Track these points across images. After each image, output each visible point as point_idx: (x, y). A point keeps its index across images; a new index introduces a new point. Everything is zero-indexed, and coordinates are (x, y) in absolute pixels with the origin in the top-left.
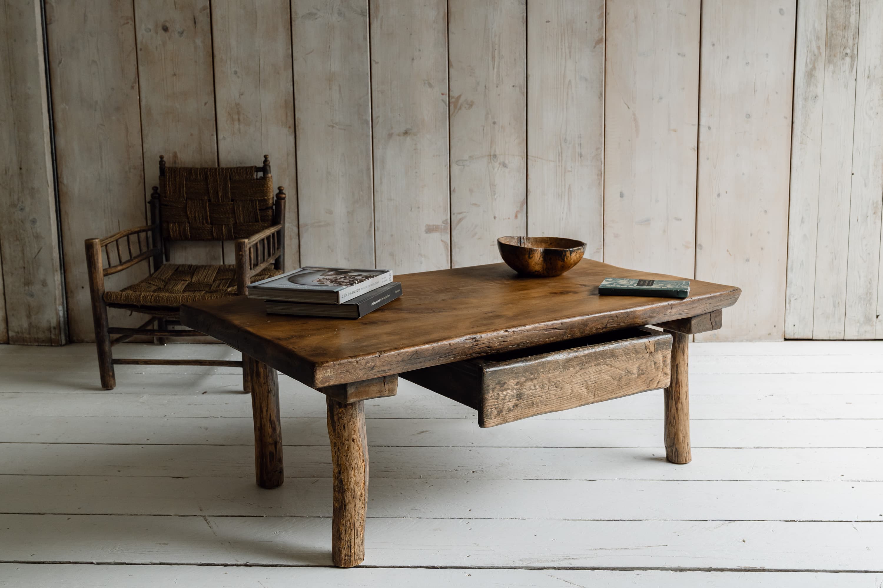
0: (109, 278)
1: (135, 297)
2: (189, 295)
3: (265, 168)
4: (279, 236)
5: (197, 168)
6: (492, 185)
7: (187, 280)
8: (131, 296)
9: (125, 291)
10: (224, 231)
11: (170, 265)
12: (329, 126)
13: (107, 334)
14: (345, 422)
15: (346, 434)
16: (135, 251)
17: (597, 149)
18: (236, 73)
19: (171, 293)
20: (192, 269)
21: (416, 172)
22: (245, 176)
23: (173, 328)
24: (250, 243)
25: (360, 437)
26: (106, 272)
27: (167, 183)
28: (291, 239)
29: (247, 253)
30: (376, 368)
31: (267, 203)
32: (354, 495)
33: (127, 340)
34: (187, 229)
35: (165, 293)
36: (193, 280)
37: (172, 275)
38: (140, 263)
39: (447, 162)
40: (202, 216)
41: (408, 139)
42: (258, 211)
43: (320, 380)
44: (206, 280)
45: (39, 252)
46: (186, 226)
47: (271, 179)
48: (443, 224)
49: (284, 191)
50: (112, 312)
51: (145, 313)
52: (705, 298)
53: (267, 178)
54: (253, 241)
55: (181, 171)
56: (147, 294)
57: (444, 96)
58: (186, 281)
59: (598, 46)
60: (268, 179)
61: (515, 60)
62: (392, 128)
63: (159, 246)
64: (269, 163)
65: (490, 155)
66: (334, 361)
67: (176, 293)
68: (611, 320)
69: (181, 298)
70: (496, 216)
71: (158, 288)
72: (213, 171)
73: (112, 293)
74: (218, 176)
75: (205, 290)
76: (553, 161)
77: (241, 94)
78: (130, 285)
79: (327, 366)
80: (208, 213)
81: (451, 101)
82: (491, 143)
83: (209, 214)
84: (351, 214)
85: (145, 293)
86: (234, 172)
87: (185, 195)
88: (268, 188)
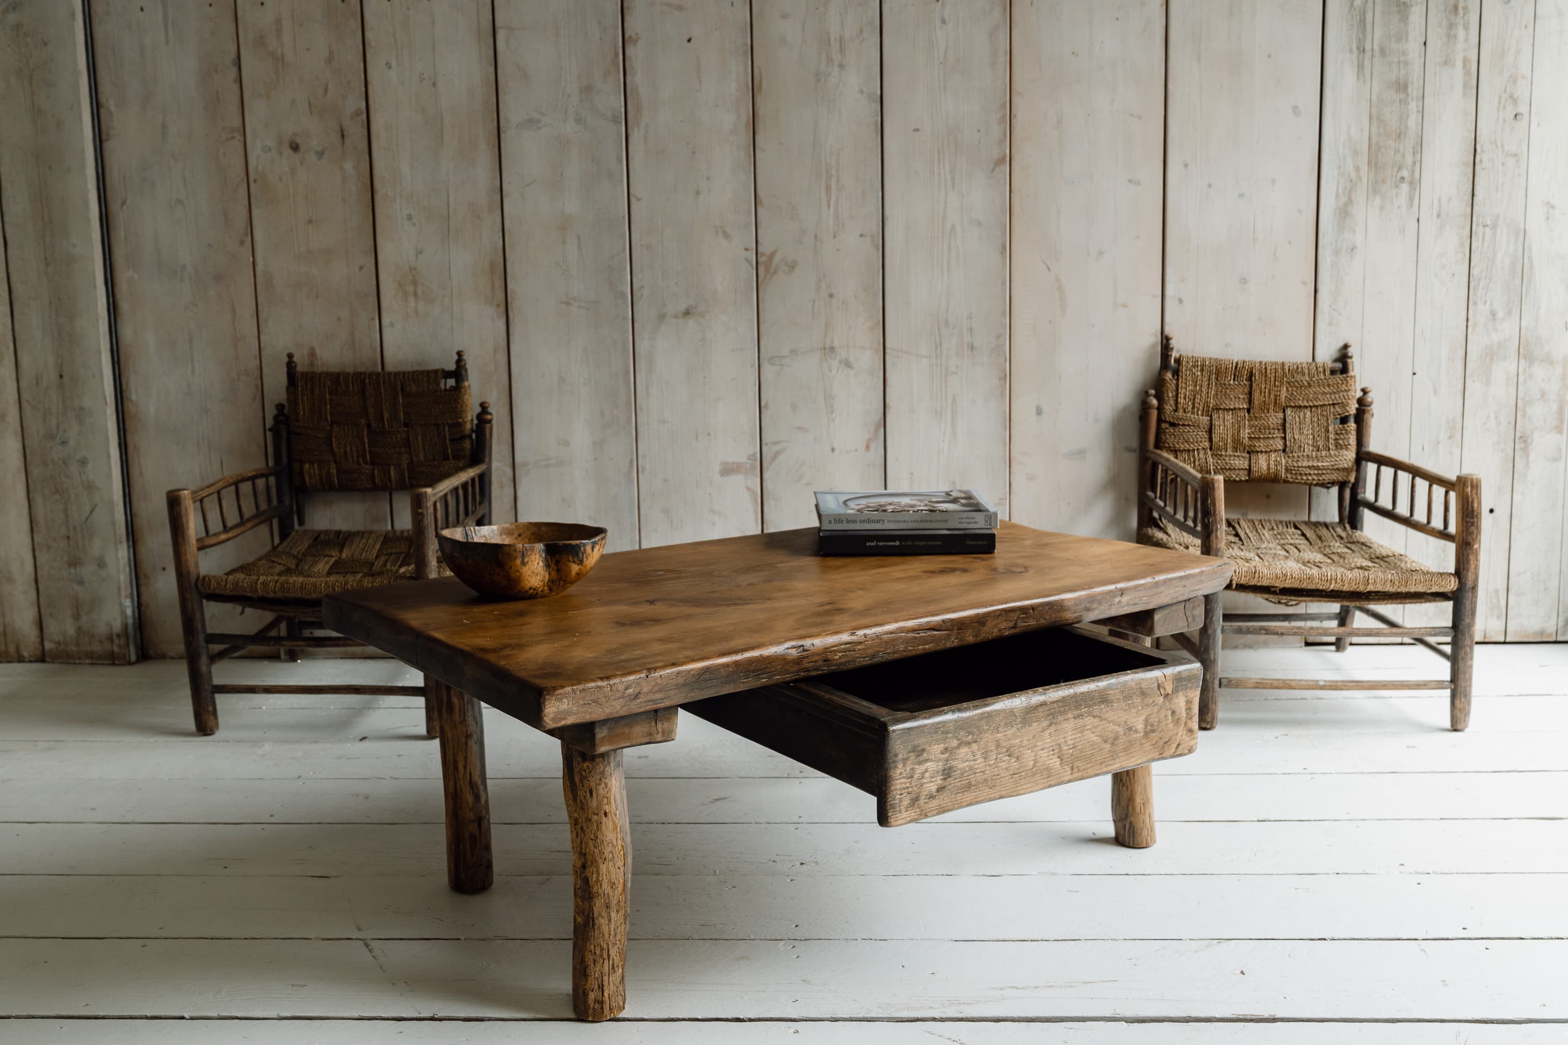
0: (206, 553)
1: (249, 583)
2: (337, 581)
3: (459, 372)
4: (483, 482)
5: (349, 374)
6: (829, 397)
7: (334, 554)
8: (242, 582)
9: (232, 574)
10: (392, 474)
11: (306, 531)
12: (562, 303)
13: (204, 644)
14: (593, 785)
15: (594, 804)
16: (249, 509)
17: (999, 337)
18: (410, 217)
19: (308, 576)
20: (341, 537)
21: (705, 377)
22: (426, 385)
23: (311, 633)
24: (435, 495)
25: (617, 809)
26: (202, 544)
27: (300, 398)
28: (502, 487)
29: (431, 510)
30: (641, 696)
31: (463, 429)
32: (609, 903)
33: (237, 654)
34: (333, 473)
35: (297, 577)
36: (344, 555)
37: (309, 547)
38: (255, 529)
39: (755, 360)
40: (357, 451)
41: (691, 322)
42: (448, 442)
43: (552, 716)
44: (363, 555)
45: (91, 512)
46: (331, 467)
47: (468, 391)
48: (750, 461)
49: (490, 410)
50: (212, 609)
51: (266, 609)
52: (1175, 578)
53: (462, 388)
54: (440, 491)
55: (322, 379)
56: (269, 579)
57: (749, 252)
58: (333, 556)
59: (997, 170)
60: (463, 390)
61: (863, 192)
62: (664, 305)
63: (287, 502)
64: (465, 364)
65: (825, 348)
66: (573, 685)
67: (315, 577)
68: (1023, 614)
69: (323, 585)
70: (835, 447)
71: (287, 569)
72: (374, 377)
73: (211, 578)
74: (382, 386)
75: (362, 572)
76: (927, 357)
77: (419, 252)
78: (240, 564)
79: (561, 694)
80: (367, 446)
81: (760, 260)
82: (826, 329)
83: (369, 447)
84: (599, 444)
85: (265, 577)
86: (409, 378)
87: (329, 417)
88: (464, 405)
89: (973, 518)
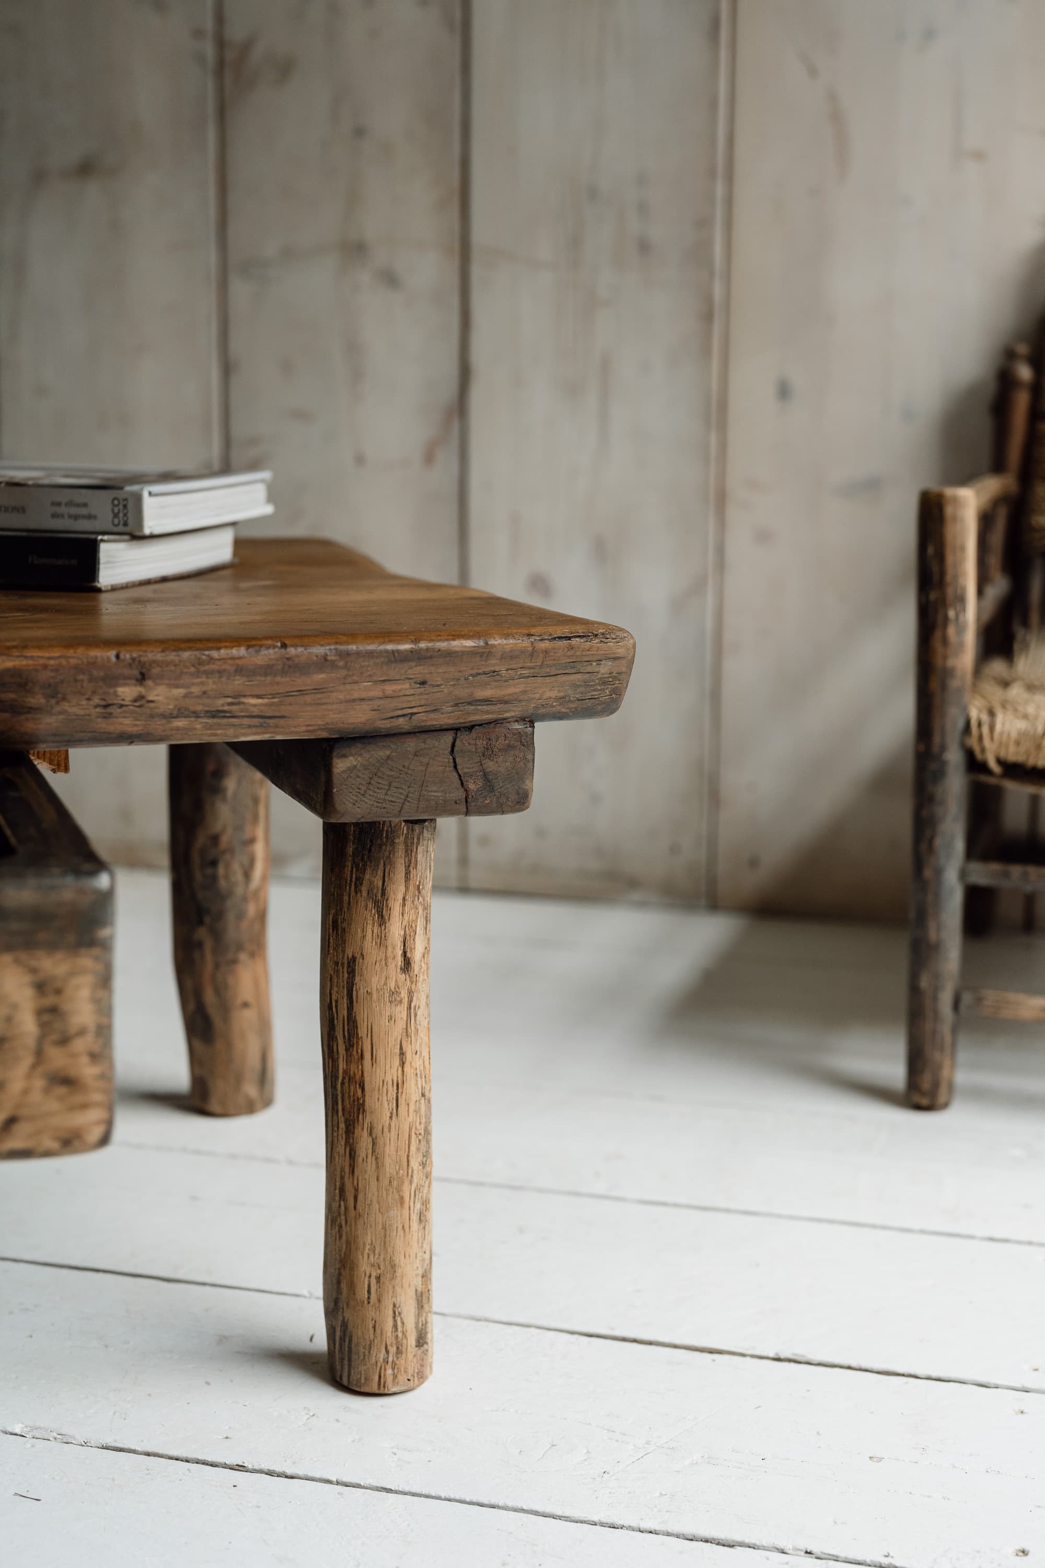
41: (93, 187)
62: (45, 150)
76: (552, 266)
81: (224, 58)
82: (349, 204)
89: (85, 505)
